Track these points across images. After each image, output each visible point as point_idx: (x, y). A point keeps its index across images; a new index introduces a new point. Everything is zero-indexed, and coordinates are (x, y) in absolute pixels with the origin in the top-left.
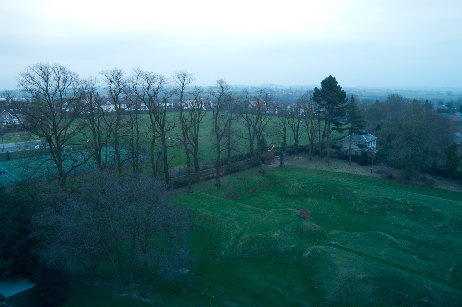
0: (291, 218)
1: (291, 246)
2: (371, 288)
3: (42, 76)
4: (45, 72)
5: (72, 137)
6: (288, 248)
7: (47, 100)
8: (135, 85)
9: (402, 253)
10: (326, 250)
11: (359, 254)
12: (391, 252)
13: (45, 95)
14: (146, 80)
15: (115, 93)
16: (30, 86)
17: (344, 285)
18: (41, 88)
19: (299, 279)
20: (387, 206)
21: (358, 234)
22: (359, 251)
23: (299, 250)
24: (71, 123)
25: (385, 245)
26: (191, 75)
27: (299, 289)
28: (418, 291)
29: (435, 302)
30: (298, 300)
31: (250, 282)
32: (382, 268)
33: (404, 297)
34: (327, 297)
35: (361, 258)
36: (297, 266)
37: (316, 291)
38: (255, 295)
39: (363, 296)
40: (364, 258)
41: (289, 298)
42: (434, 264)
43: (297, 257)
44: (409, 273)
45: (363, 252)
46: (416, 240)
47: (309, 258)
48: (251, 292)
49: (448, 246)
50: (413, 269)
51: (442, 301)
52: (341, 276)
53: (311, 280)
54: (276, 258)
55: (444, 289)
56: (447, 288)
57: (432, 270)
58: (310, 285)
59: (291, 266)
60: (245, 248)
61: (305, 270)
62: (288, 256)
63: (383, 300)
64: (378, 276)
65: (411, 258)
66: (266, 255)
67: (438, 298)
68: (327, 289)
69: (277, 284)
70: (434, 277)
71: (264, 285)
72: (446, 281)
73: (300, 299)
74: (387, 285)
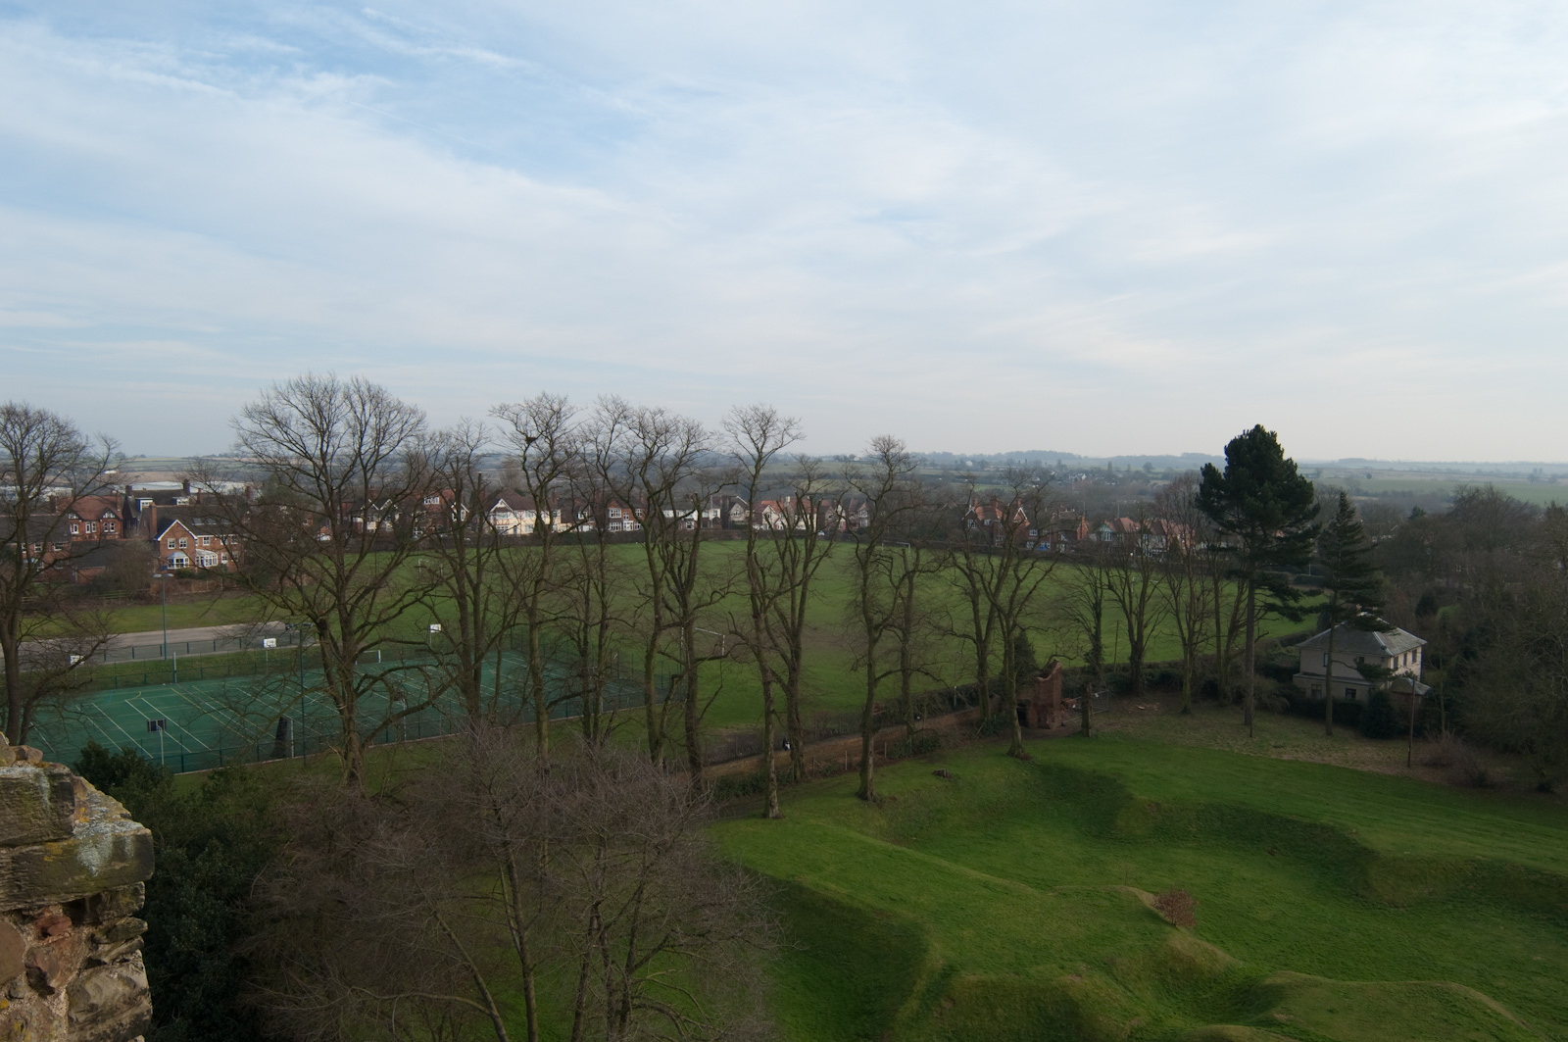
1: (1128, 1023)
3: (313, 419)
4: (323, 403)
5: (395, 616)
6: (1115, 1029)
7: (320, 496)
8: (604, 453)
13: (318, 478)
14: (641, 435)
15: (537, 476)
16: (272, 449)
18: (306, 457)
21: (1371, 989)
23: (1156, 1037)
24: (394, 571)
26: (790, 422)
60: (960, 1025)
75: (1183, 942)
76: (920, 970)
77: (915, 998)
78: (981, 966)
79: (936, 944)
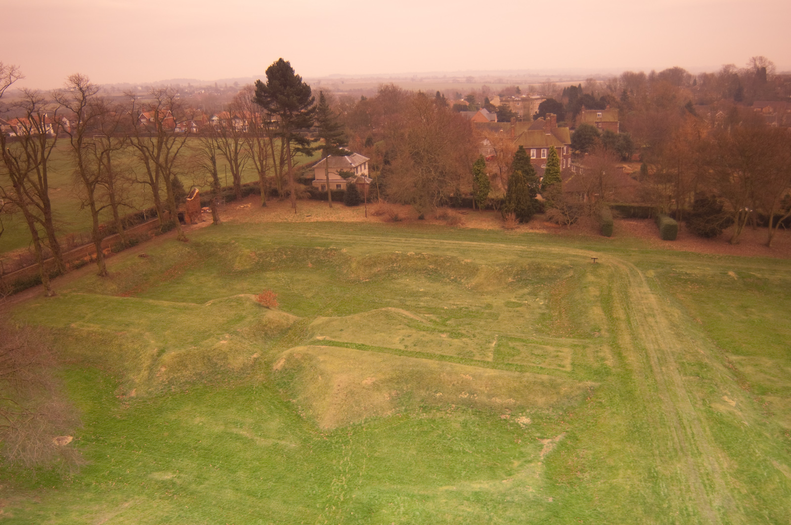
0: (244, 310)
1: (252, 357)
2: (386, 396)
6: (246, 361)
9: (424, 333)
10: (309, 352)
11: (361, 347)
12: (409, 336)
17: (346, 401)
19: (272, 407)
20: (395, 265)
21: (357, 317)
22: (360, 343)
23: (266, 360)
25: (398, 327)
27: (275, 424)
28: (453, 385)
29: (478, 395)
30: (276, 441)
31: (190, 431)
32: (399, 363)
33: (436, 399)
34: (321, 426)
35: (366, 353)
36: (266, 387)
37: (302, 420)
38: (202, 451)
39: (377, 411)
40: (370, 352)
41: (261, 442)
42: (471, 341)
43: (264, 373)
44: (437, 362)
45: (368, 343)
46: (442, 311)
47: (285, 369)
48: (195, 448)
49: (487, 311)
50: (442, 354)
51: (486, 392)
52: (339, 388)
53: (293, 405)
54: (229, 381)
55: (487, 374)
56: (491, 372)
57: (468, 350)
58: (292, 413)
59: (257, 390)
60: (171, 377)
61: (281, 390)
62: (249, 374)
63: (406, 410)
64: (394, 376)
65: (438, 338)
66: (211, 381)
67: (481, 389)
68: (320, 412)
69: (237, 423)
70: (472, 360)
71: (216, 431)
72: (488, 362)
73: (279, 439)
74: (409, 385)
75: (273, 315)
76: (146, 356)
77: (145, 370)
78: (177, 347)
79: (152, 342)
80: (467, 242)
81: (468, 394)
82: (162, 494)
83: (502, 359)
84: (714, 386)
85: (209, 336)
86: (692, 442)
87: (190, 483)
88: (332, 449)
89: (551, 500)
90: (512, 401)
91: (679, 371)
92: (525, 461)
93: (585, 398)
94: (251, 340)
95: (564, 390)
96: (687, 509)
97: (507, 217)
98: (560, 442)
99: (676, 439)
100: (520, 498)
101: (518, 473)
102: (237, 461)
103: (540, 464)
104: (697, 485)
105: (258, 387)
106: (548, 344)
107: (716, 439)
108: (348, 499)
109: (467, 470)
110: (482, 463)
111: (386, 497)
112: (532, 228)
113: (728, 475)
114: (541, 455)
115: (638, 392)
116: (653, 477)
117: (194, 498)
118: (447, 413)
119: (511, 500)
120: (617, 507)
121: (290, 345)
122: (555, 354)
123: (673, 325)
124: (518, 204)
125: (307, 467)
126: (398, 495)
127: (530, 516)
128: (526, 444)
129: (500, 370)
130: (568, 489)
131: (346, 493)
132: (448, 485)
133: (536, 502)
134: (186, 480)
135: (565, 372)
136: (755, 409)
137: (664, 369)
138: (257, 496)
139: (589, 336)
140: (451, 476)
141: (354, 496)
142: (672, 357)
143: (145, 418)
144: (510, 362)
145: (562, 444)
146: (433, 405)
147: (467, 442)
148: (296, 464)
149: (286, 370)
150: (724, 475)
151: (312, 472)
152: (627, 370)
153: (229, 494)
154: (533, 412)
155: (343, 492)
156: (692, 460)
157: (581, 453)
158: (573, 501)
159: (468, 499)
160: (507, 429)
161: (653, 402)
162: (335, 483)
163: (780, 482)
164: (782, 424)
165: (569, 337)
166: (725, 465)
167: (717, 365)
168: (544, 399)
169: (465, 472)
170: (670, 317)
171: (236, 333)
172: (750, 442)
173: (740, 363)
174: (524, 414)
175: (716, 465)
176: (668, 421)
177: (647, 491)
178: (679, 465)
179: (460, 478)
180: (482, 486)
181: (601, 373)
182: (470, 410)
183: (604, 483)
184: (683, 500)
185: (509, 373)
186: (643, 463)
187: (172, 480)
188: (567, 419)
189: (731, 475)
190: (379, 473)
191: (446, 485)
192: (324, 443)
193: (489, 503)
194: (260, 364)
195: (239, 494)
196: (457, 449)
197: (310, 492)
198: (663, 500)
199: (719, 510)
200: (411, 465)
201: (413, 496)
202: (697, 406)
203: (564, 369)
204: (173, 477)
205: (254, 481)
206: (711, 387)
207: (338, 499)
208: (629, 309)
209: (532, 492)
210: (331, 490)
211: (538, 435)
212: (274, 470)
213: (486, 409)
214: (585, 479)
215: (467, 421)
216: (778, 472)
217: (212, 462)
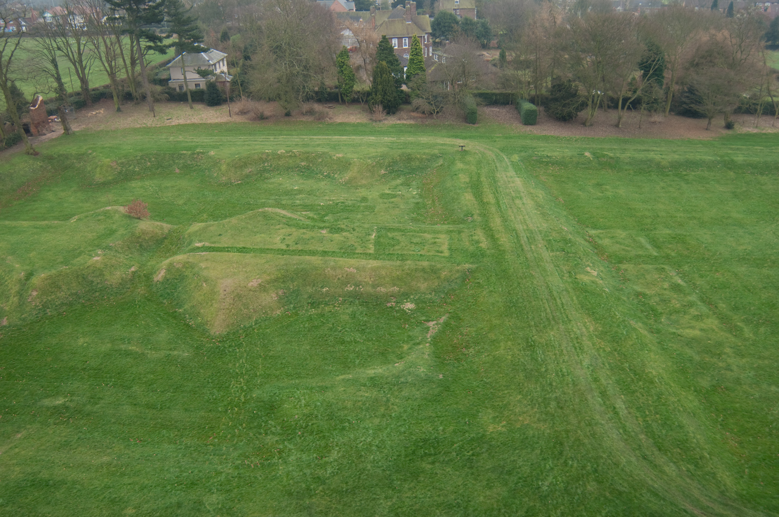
0: (114, 223)
1: (130, 270)
2: (274, 296)
6: (124, 276)
9: (304, 231)
10: (190, 260)
11: (243, 250)
12: (290, 235)
17: (234, 305)
19: (158, 319)
20: (266, 165)
21: (234, 220)
22: (241, 246)
23: (145, 272)
25: (278, 227)
27: (164, 335)
28: (339, 279)
29: (363, 287)
30: (168, 352)
31: (75, 353)
32: (283, 262)
33: (323, 294)
34: (212, 333)
35: (248, 256)
36: (149, 300)
37: (192, 328)
38: (92, 371)
39: (266, 312)
40: (252, 254)
41: (153, 355)
42: (351, 235)
43: (145, 285)
44: (321, 258)
45: (248, 246)
46: (319, 208)
47: (166, 280)
48: (84, 369)
49: (363, 204)
50: (324, 250)
51: (371, 283)
52: (225, 293)
53: (180, 315)
54: (109, 298)
55: (370, 266)
56: (374, 263)
57: (349, 244)
58: (180, 323)
59: (140, 303)
60: (45, 300)
61: (165, 301)
62: (129, 288)
63: (294, 308)
64: (280, 275)
65: (319, 235)
66: (89, 299)
67: (366, 280)
68: (209, 319)
69: (124, 339)
70: (354, 254)
71: (103, 350)
72: (370, 254)
73: (171, 350)
74: (295, 283)
75: (145, 225)
76: (12, 281)
77: (14, 296)
78: (46, 269)
79: (17, 266)
80: (336, 137)
81: (353, 287)
82: (56, 419)
83: (383, 249)
84: (577, 259)
85: (80, 254)
86: (563, 312)
87: (84, 405)
88: (226, 353)
89: (441, 376)
90: (396, 289)
91: (547, 248)
92: (414, 344)
93: (464, 280)
94: (126, 254)
95: (444, 274)
96: (561, 371)
97: (374, 109)
98: (444, 323)
99: (548, 310)
100: (413, 378)
101: (409, 356)
102: (130, 376)
103: (428, 345)
104: (569, 349)
105: (140, 300)
106: (425, 232)
107: (582, 307)
108: (249, 399)
109: (360, 358)
110: (373, 350)
111: (286, 392)
112: (400, 119)
113: (594, 337)
114: (428, 337)
115: (512, 270)
116: (531, 346)
117: (91, 419)
118: (335, 306)
119: (405, 381)
120: (501, 375)
121: (168, 255)
122: (433, 240)
123: (538, 206)
124: (384, 96)
125: (203, 373)
126: (298, 389)
127: (424, 394)
128: (413, 328)
129: (382, 261)
130: (456, 365)
131: (246, 394)
132: (344, 374)
133: (428, 380)
134: (80, 402)
135: (444, 257)
136: (613, 277)
137: (533, 246)
138: (157, 408)
139: (462, 221)
140: (346, 365)
141: (254, 396)
142: (539, 236)
143: (23, 345)
144: (391, 252)
145: (446, 324)
146: (321, 300)
147: (357, 332)
148: (192, 372)
149: (168, 280)
150: (590, 338)
151: (209, 378)
152: (500, 251)
153: (128, 410)
154: (417, 297)
155: (243, 394)
156: (563, 327)
157: (464, 331)
158: (462, 375)
159: (365, 385)
160: (394, 316)
161: (525, 278)
162: (234, 385)
163: (637, 338)
164: (635, 287)
165: (444, 224)
166: (592, 329)
167: (579, 240)
168: (426, 284)
169: (358, 361)
170: (536, 198)
171: (109, 248)
172: (611, 306)
173: (598, 236)
174: (409, 300)
175: (584, 330)
176: (540, 295)
177: (527, 358)
178: (552, 333)
179: (355, 366)
180: (376, 371)
181: (477, 255)
182: (357, 302)
183: (488, 356)
184: (558, 363)
185: (391, 263)
186: (521, 334)
187: (64, 405)
188: (449, 301)
189: (597, 336)
190: (276, 371)
191: (342, 375)
192: (217, 348)
193: (385, 386)
194: (139, 277)
195: (138, 409)
196: (348, 340)
197: (211, 397)
198: (541, 365)
199: (588, 368)
200: (306, 360)
201: (312, 388)
202: (565, 278)
203: (442, 255)
204: (65, 401)
205: (151, 394)
206: (576, 260)
207: (239, 401)
208: (498, 193)
209: (423, 372)
210: (231, 393)
211: (424, 318)
212: (170, 381)
213: (372, 299)
214: (470, 354)
215: (355, 312)
216: (635, 329)
217: (104, 381)
